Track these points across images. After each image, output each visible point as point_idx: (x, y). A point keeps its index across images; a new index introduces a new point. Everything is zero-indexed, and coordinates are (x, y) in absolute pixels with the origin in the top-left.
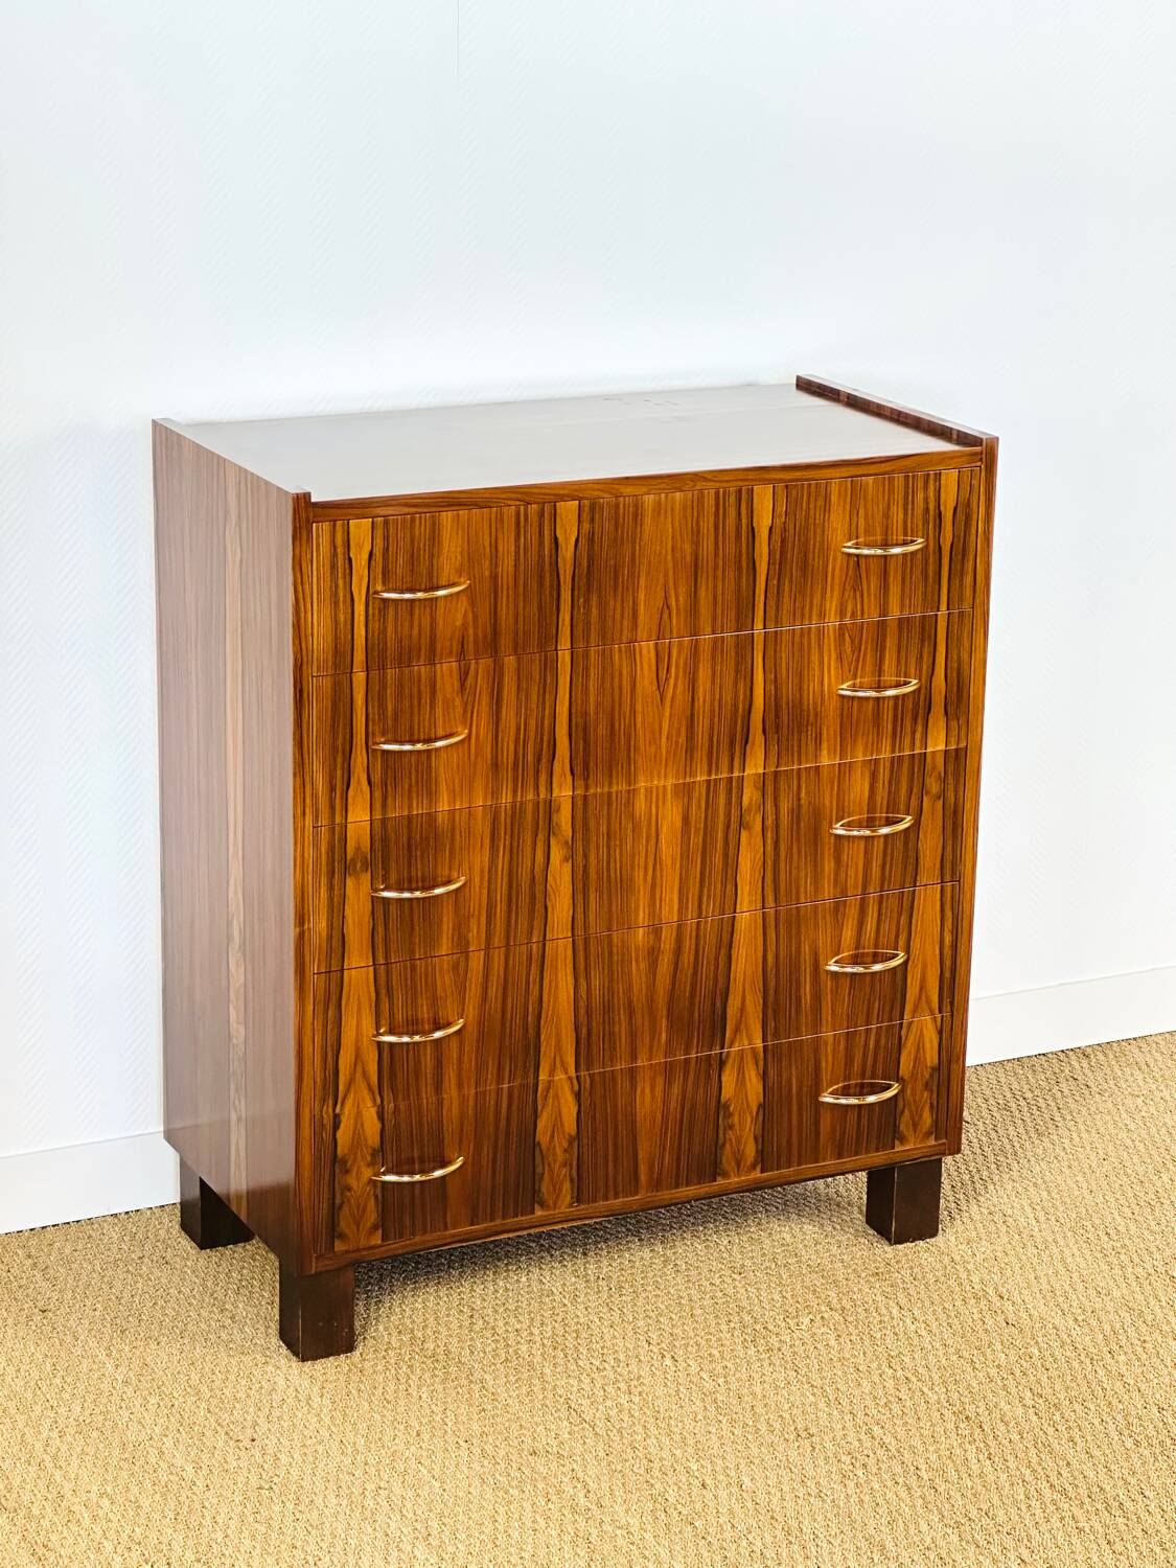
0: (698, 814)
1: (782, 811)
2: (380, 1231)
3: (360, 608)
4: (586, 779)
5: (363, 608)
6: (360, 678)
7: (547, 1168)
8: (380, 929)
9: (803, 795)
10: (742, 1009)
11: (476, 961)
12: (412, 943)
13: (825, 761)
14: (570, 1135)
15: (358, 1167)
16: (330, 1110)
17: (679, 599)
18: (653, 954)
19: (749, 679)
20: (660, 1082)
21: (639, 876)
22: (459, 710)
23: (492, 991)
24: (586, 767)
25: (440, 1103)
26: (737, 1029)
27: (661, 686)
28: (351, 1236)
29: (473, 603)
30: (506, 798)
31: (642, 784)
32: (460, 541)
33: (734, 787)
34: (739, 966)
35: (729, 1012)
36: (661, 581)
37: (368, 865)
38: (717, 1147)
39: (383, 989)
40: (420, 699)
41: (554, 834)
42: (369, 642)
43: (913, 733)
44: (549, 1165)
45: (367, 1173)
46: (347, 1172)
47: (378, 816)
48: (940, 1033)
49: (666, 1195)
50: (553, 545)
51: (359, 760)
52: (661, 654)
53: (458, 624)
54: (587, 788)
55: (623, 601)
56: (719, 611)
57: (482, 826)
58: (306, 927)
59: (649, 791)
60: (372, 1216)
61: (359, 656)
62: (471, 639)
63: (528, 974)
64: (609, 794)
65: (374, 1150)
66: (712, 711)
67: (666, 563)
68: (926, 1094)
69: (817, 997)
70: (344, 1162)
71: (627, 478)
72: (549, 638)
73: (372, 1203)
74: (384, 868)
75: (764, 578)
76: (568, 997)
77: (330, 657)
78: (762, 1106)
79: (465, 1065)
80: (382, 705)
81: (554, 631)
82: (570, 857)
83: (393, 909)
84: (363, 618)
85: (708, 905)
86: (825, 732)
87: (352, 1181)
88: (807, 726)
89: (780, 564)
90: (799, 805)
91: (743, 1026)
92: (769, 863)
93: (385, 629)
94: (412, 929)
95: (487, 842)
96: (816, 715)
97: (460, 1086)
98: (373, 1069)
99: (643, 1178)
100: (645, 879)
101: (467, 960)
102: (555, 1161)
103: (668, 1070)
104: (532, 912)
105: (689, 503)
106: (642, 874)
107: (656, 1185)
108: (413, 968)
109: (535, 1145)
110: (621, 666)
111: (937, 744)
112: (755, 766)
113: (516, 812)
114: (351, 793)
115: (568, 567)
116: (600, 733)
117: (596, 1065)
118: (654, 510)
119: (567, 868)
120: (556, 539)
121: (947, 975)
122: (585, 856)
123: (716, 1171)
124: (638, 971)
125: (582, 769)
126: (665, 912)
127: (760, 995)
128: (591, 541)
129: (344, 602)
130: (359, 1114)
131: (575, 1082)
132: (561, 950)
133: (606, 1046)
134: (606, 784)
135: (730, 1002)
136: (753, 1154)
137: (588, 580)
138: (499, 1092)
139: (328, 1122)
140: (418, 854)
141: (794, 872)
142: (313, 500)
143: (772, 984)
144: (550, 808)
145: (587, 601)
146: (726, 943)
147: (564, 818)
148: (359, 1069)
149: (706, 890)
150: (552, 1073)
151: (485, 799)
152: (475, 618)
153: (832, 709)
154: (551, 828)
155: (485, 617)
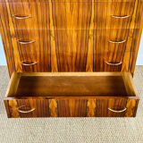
1: (97, 36)
4: (57, 27)
6: (7, 3)
8: (19, 47)
9: (102, 34)
10: (89, 67)
19: (91, 12)
21: (68, 44)
27: (71, 11)
30: (41, 29)
31: (68, 29)
37: (15, 36)
40: (21, 9)
43: (127, 25)
47: (16, 29)
52: (71, 5)
54: (57, 29)
59: (70, 30)
63: (48, 57)
66: (83, 17)
69: (104, 67)
80: (13, 9)
86: (107, 23)
88: (103, 22)
90: (101, 36)
95: (38, 35)
98: (21, 67)
101: (36, 53)
104: (48, 47)
111: (132, 27)
112: (92, 27)
113: (43, 31)
114: (9, 24)
119: (54, 41)
124: (69, 59)
125: (56, 25)
135: (86, 66)
146: (86, 56)
147: (53, 33)
148: (19, 67)
153: (109, 19)
154: (50, 35)
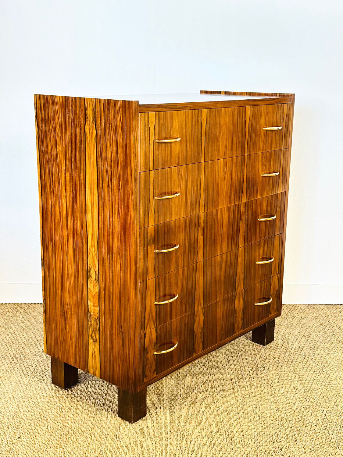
0: (231, 216)
1: (249, 214)
2: (156, 372)
3: (152, 148)
6: (152, 173)
7: (196, 339)
8: (157, 264)
9: (253, 208)
10: (240, 279)
11: (181, 272)
12: (165, 268)
13: (258, 197)
14: (202, 327)
15: (150, 350)
16: (143, 332)
17: (229, 145)
18: (221, 264)
19: (243, 171)
20: (222, 305)
22: (177, 184)
23: (184, 283)
24: (207, 203)
25: (171, 323)
27: (224, 175)
28: (149, 376)
29: (181, 145)
30: (189, 214)
31: (220, 207)
32: (178, 122)
33: (239, 206)
34: (239, 265)
35: (237, 280)
36: (225, 138)
37: (154, 241)
38: (234, 324)
39: (157, 286)
40: (167, 180)
41: (199, 226)
42: (154, 159)
43: (275, 188)
45: (152, 353)
46: (148, 353)
47: (157, 223)
48: (278, 280)
50: (201, 125)
51: (152, 203)
52: (225, 164)
53: (177, 152)
54: (208, 209)
56: (237, 149)
57: (183, 225)
58: (137, 266)
59: (221, 210)
60: (154, 367)
61: (152, 164)
62: (181, 158)
63: (193, 275)
65: (155, 343)
66: (235, 182)
67: (226, 132)
68: (275, 298)
69: (255, 273)
70: (147, 350)
71: (219, 101)
72: (199, 158)
73: (154, 363)
74: (158, 242)
75: (247, 137)
76: (202, 281)
77: (144, 165)
78: (243, 309)
79: (178, 309)
80: (157, 183)
81: (200, 155)
82: (203, 234)
83: (160, 256)
85: (233, 246)
86: (258, 189)
87: (149, 356)
88: (255, 187)
89: (251, 133)
90: (252, 212)
91: (239, 284)
92: (246, 231)
93: (159, 154)
94: (165, 263)
95: (184, 231)
96: (257, 183)
97: (176, 316)
98: (154, 315)
99: (218, 338)
102: (198, 337)
103: (224, 301)
104: (194, 253)
105: (232, 111)
106: (219, 237)
107: (221, 340)
108: (165, 277)
109: (194, 332)
110: (216, 168)
111: (280, 191)
112: (244, 200)
113: (191, 219)
114: (149, 215)
115: (204, 133)
116: (211, 190)
117: (208, 303)
118: (224, 113)
119: (202, 237)
120: (201, 122)
121: (280, 262)
122: (207, 233)
123: (234, 332)
124: (218, 270)
126: (224, 250)
127: (243, 274)
128: (209, 123)
129: (148, 144)
130: (151, 332)
131: (203, 309)
132: (200, 265)
133: (210, 296)
134: (212, 209)
135: (237, 277)
136: (241, 324)
137: (209, 137)
138: (185, 316)
139: (143, 336)
140: (167, 236)
141: (251, 233)
142: (139, 104)
143: (246, 270)
144: (199, 217)
145: (208, 144)
147: (202, 220)
149: (233, 241)
150: (198, 307)
151: (183, 215)
152: (181, 150)
153: (260, 181)
155: (184, 151)
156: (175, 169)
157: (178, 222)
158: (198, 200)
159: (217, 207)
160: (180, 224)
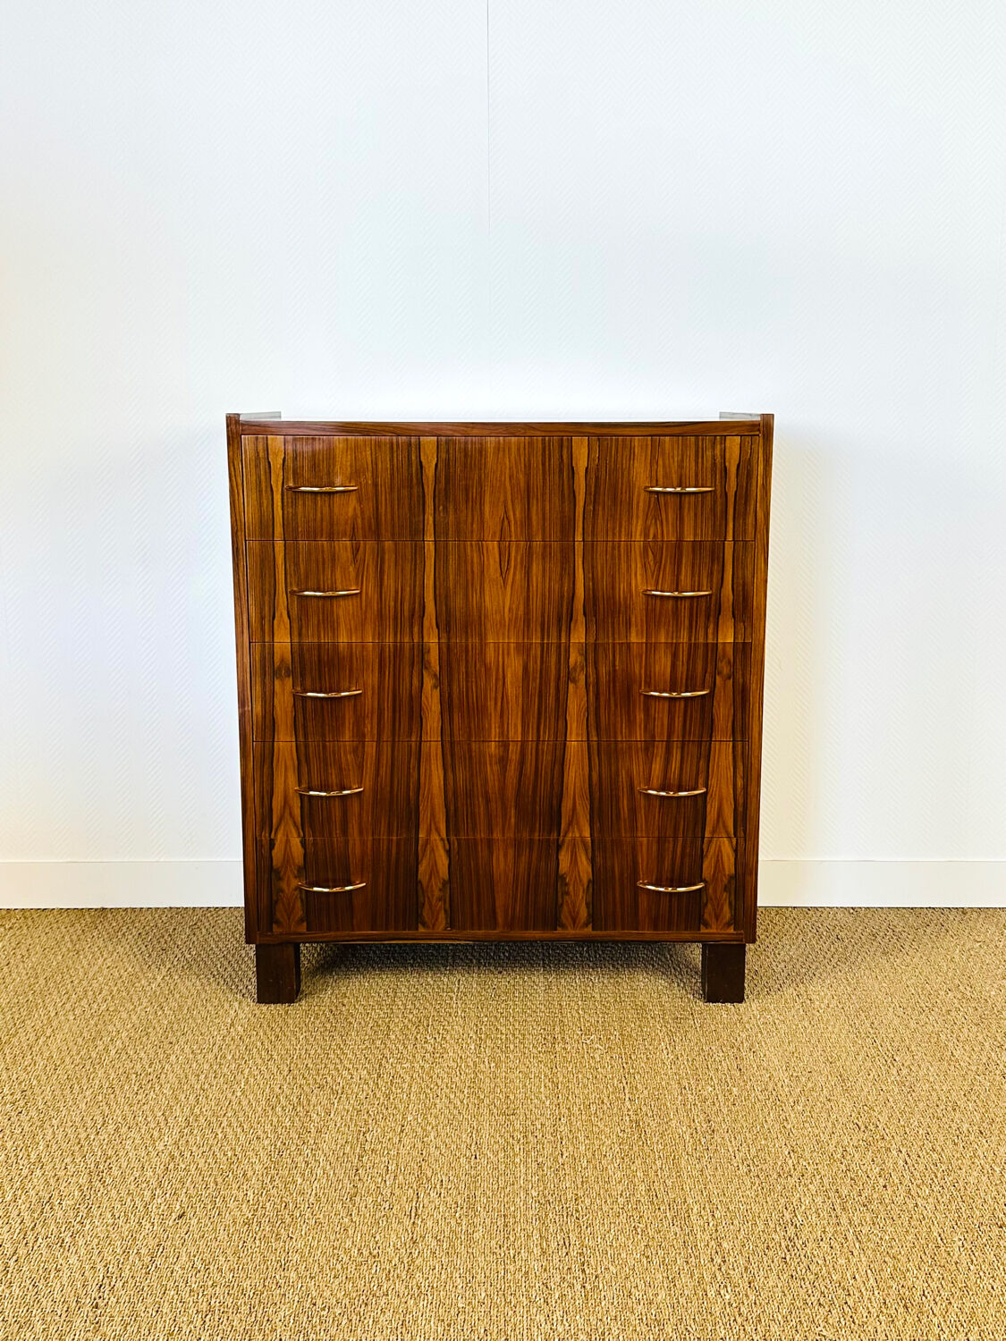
0: (534, 666)
1: (601, 672)
2: (305, 924)
3: (277, 497)
4: (448, 632)
5: (279, 496)
6: (279, 545)
7: (426, 899)
8: (300, 717)
9: (617, 663)
10: (574, 810)
11: (371, 748)
12: (323, 730)
13: (634, 639)
14: (444, 880)
15: (289, 877)
16: (267, 835)
17: (516, 514)
18: (503, 761)
19: (572, 576)
20: (511, 852)
21: (491, 704)
22: (353, 574)
23: (383, 771)
24: (448, 624)
25: (347, 842)
26: (570, 824)
27: (503, 573)
28: (285, 923)
29: (360, 501)
30: (389, 639)
31: (491, 640)
32: (349, 457)
33: (562, 650)
34: (570, 778)
35: (563, 809)
36: (502, 499)
37: (290, 673)
38: (557, 907)
39: (303, 759)
40: (324, 564)
41: (426, 668)
42: (286, 520)
43: (706, 628)
44: (428, 898)
45: (295, 883)
46: (280, 879)
47: (296, 640)
48: (736, 852)
49: (517, 934)
50: (419, 467)
51: (281, 601)
52: (503, 550)
53: (350, 514)
54: (449, 639)
55: (472, 511)
56: (547, 524)
57: (372, 656)
58: (246, 709)
59: (496, 644)
60: (299, 912)
61: (279, 530)
62: (360, 526)
63: (409, 762)
64: (467, 646)
65: (299, 867)
66: (543, 595)
67: (505, 488)
69: (633, 811)
70: (277, 872)
71: (473, 423)
72: (417, 532)
73: (299, 904)
74: (301, 676)
75: (582, 504)
76: (439, 783)
77: (257, 528)
78: (592, 882)
79: (365, 819)
80: (297, 564)
81: (422, 527)
82: (439, 683)
83: (309, 703)
84: (280, 504)
85: (545, 732)
86: (633, 620)
87: (284, 885)
88: (619, 613)
89: (595, 495)
90: (615, 671)
91: (574, 821)
92: (592, 710)
93: (296, 513)
94: (324, 720)
95: (377, 667)
96: (626, 607)
97: (361, 833)
98: (297, 812)
99: (500, 919)
100: (495, 708)
101: (364, 747)
102: (433, 895)
103: (518, 845)
104: (411, 718)
105: (522, 445)
106: (493, 703)
107: (510, 925)
108: (324, 747)
109: (418, 883)
110: (472, 557)
111: (727, 637)
112: (579, 636)
113: (398, 651)
114: (275, 622)
115: (430, 483)
116: (458, 601)
117: (462, 833)
118: (494, 448)
119: (437, 693)
120: (421, 462)
122: (450, 685)
123: (556, 923)
124: (492, 771)
125: (445, 624)
126: (511, 734)
127: (588, 803)
128: (447, 465)
129: (266, 492)
130: (288, 841)
131: (446, 842)
132: (433, 750)
133: (469, 821)
134: (464, 637)
135: (563, 804)
136: (586, 916)
137: (446, 494)
138: (390, 841)
139: (265, 842)
140: (326, 669)
141: (612, 718)
142: (241, 420)
143: (597, 795)
144: (422, 650)
145: (446, 509)
146: (560, 762)
147: (434, 657)
148: (287, 811)
149: (542, 720)
150: (429, 833)
151: (373, 638)
152: (362, 512)
153: (639, 603)
154: (424, 664)
155: (369, 512)
156: (344, 546)
157: (359, 649)
158: (416, 616)
159: (482, 637)
160: (365, 653)
